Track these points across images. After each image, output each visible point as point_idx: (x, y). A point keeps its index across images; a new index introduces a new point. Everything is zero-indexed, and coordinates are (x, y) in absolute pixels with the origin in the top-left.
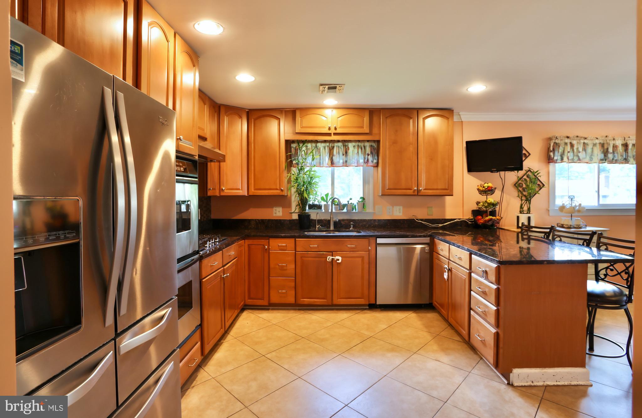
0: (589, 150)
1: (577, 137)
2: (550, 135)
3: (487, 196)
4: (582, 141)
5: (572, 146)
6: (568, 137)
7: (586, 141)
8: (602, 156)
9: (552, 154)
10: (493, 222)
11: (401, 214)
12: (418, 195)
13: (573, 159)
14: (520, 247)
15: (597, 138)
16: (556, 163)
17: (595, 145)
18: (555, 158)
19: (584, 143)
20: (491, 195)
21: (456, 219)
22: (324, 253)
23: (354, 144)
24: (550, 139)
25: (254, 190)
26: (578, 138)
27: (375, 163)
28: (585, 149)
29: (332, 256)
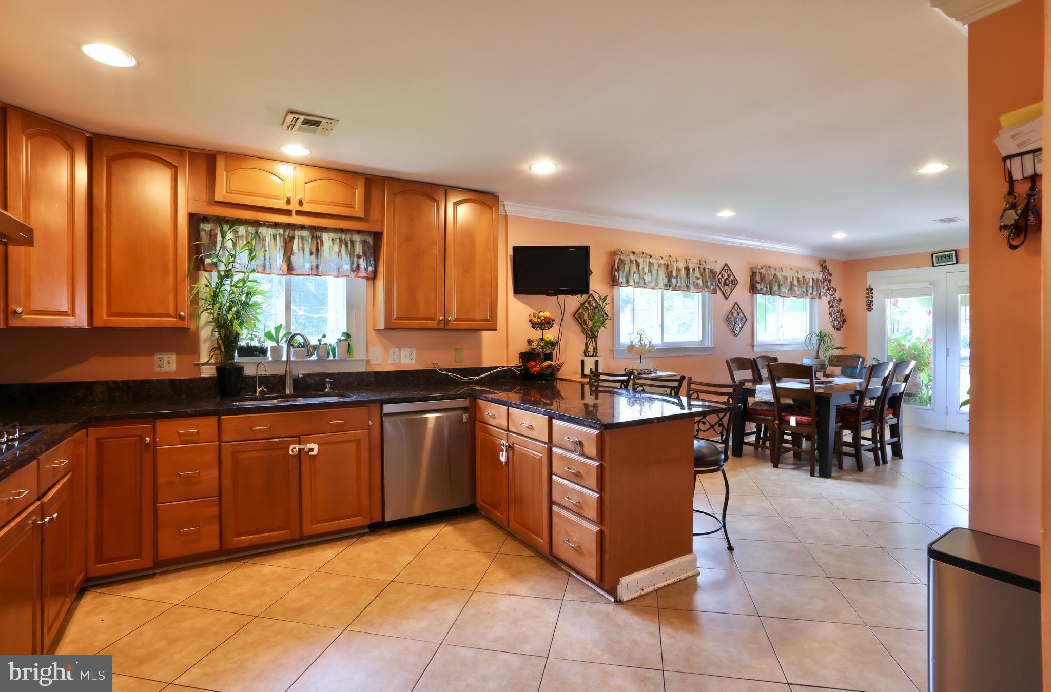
0: (654, 272)
1: (643, 253)
2: (614, 249)
3: (542, 330)
4: (648, 260)
5: (638, 265)
6: (633, 253)
7: (651, 260)
8: (665, 281)
9: (617, 274)
10: (553, 369)
11: (413, 362)
12: (444, 329)
13: (639, 283)
14: (585, 404)
15: (662, 258)
16: (621, 287)
17: (659, 266)
18: (621, 280)
19: (650, 262)
20: (549, 329)
21: (498, 367)
22: (283, 439)
23: (332, 235)
24: (615, 253)
25: (108, 316)
26: (644, 256)
27: (371, 272)
28: (650, 271)
29: (300, 445)
